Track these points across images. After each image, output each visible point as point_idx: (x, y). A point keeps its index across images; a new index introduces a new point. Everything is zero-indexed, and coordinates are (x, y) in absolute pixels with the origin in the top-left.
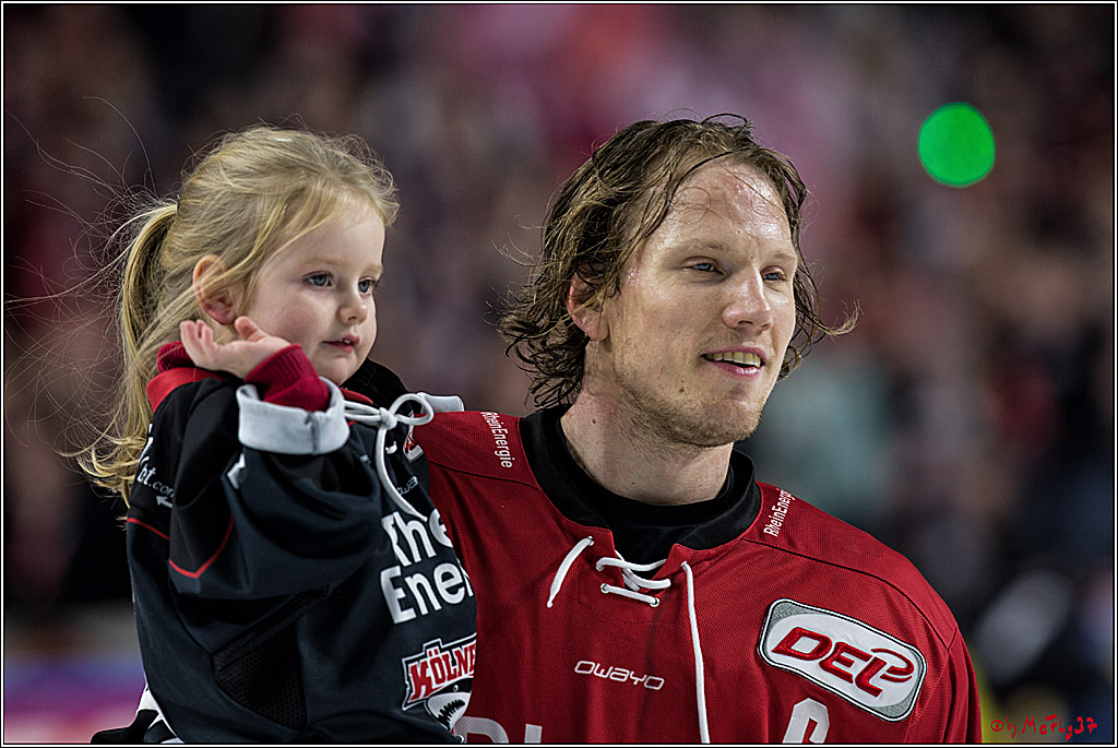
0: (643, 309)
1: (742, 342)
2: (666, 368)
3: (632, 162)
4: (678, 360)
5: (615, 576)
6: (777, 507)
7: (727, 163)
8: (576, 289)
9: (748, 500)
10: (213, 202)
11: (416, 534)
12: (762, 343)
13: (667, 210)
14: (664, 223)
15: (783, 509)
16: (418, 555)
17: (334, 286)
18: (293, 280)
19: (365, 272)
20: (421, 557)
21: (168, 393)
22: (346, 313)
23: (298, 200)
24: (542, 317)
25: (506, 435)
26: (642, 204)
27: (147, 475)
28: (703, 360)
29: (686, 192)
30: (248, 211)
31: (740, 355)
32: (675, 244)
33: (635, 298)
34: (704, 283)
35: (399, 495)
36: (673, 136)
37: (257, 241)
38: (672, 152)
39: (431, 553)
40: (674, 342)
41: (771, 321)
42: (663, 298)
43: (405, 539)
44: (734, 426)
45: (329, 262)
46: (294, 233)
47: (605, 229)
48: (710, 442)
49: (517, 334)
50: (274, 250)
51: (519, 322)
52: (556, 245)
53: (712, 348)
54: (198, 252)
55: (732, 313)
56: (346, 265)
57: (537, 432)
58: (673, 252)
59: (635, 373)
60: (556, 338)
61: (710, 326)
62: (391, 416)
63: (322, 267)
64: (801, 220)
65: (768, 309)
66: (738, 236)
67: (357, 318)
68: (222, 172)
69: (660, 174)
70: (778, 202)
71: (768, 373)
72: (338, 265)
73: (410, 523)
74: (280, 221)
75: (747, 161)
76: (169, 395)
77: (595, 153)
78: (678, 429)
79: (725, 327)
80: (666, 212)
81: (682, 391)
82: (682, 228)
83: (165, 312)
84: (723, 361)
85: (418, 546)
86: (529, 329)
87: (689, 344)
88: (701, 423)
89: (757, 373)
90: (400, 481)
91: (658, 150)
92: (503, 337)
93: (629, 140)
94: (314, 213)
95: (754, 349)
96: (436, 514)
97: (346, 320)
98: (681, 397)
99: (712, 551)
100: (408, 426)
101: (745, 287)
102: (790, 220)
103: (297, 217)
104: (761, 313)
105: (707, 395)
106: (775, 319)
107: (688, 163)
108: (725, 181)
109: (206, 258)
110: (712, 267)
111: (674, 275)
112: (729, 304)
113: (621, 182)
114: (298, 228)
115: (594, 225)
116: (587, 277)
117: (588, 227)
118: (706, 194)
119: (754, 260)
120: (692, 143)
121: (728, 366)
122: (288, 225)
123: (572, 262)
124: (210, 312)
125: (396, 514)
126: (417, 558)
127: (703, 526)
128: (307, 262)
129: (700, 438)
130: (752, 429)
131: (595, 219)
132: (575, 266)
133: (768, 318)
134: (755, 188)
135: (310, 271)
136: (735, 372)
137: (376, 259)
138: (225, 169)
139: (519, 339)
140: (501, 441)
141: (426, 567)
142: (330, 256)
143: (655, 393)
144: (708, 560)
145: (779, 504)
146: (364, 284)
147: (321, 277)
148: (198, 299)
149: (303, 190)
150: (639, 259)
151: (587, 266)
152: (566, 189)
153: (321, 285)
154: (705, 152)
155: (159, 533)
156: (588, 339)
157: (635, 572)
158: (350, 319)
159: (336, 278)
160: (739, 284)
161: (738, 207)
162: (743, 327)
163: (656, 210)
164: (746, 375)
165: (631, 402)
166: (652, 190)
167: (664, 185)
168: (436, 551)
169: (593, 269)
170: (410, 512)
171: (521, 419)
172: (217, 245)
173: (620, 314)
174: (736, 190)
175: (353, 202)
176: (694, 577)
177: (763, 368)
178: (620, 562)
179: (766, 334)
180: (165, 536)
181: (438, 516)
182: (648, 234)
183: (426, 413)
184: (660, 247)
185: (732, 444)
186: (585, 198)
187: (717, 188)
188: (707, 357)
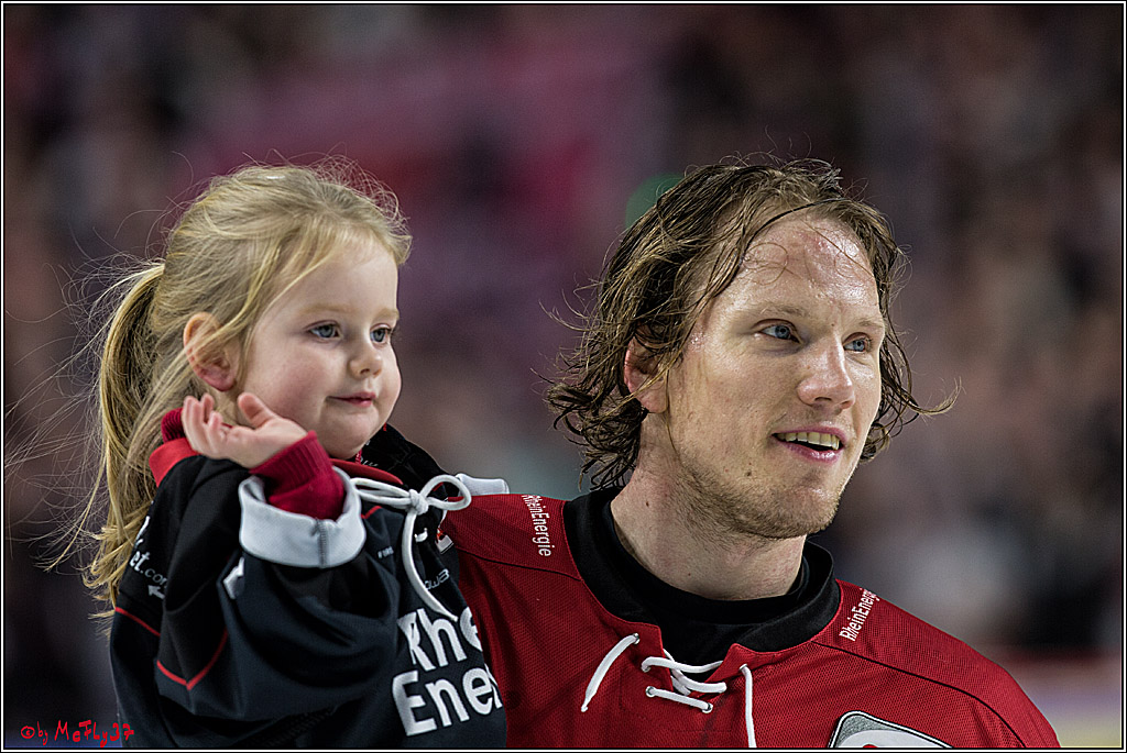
0: (707, 380)
1: (819, 421)
2: (732, 447)
3: (702, 212)
4: (746, 439)
5: (662, 677)
6: (858, 608)
7: (808, 217)
8: (632, 354)
9: (825, 598)
10: (200, 253)
11: (443, 634)
12: (842, 423)
13: (738, 268)
14: (735, 282)
15: (864, 610)
16: (445, 659)
17: (342, 336)
18: (293, 333)
19: (376, 319)
20: (448, 660)
21: (171, 467)
22: (357, 366)
23: (293, 241)
24: (594, 384)
25: (547, 520)
26: (710, 260)
27: (139, 559)
28: (774, 441)
29: (760, 248)
30: (237, 260)
31: (817, 435)
32: (746, 307)
33: (699, 367)
34: (779, 352)
35: (426, 590)
36: (747, 184)
37: (251, 291)
38: (747, 202)
39: (460, 655)
40: (742, 419)
41: (852, 397)
42: (731, 368)
43: (429, 640)
44: (806, 517)
45: (335, 310)
46: (291, 277)
47: (669, 286)
48: (779, 533)
49: (565, 403)
50: (269, 300)
51: (569, 391)
52: (613, 305)
53: (783, 427)
54: (187, 311)
55: (809, 388)
56: (353, 311)
57: (583, 518)
58: (744, 316)
59: (697, 452)
60: (610, 410)
61: (783, 401)
62: (422, 500)
63: (326, 316)
64: (891, 283)
65: (850, 383)
66: (815, 300)
67: (370, 370)
68: (208, 219)
69: (732, 226)
70: (866, 265)
71: (848, 458)
72: (343, 311)
73: (437, 622)
74: (273, 267)
75: (832, 214)
76: (172, 470)
77: (660, 200)
78: (742, 517)
79: (800, 403)
80: (737, 271)
81: (749, 474)
82: (755, 289)
83: (159, 383)
84: (796, 442)
85: (444, 648)
86: (580, 399)
87: (759, 422)
88: (769, 513)
89: (834, 457)
90: (429, 574)
91: (731, 199)
92: (551, 407)
93: (699, 186)
94: (311, 254)
95: (831, 429)
96: (468, 612)
97: (358, 374)
98: (747, 482)
99: (777, 654)
100: (441, 511)
101: (824, 358)
102: (878, 285)
103: (292, 261)
104: (842, 388)
105: (778, 481)
106: (857, 396)
107: (764, 215)
108: (806, 237)
109: (197, 316)
110: (788, 333)
111: (744, 342)
112: (805, 377)
113: (687, 235)
114: (297, 270)
115: (656, 283)
116: (645, 340)
117: (650, 285)
118: (783, 252)
119: (836, 327)
120: (769, 192)
121: (803, 448)
122: (284, 270)
123: (631, 325)
124: (206, 378)
125: (421, 612)
126: (443, 662)
127: (766, 625)
128: (308, 311)
129: (770, 529)
130: (827, 520)
131: (657, 277)
132: (633, 329)
133: (850, 395)
134: (840, 247)
135: (313, 321)
136: (809, 457)
137: (390, 301)
138: (210, 215)
139: (568, 410)
140: (541, 526)
141: (454, 672)
142: (334, 303)
143: (719, 475)
144: (772, 664)
145: (860, 605)
146: (378, 333)
147: (327, 328)
148: (192, 365)
149: (297, 230)
150: (705, 322)
151: (647, 327)
152: (625, 240)
153: (328, 337)
154: (784, 203)
155: (148, 628)
156: (646, 411)
157: (685, 674)
158: (362, 372)
159: (343, 328)
160: (818, 354)
161: (819, 267)
162: (821, 405)
163: (727, 267)
164: (821, 459)
165: (690, 483)
166: (721, 245)
167: (736, 239)
168: (467, 654)
169: (653, 332)
170: (438, 611)
171: (567, 502)
172: (205, 301)
173: (682, 384)
174: (818, 248)
175: (355, 239)
176: (754, 682)
177: (842, 451)
178: (669, 662)
179: (846, 412)
180: (153, 631)
181: (470, 615)
182: (716, 294)
183: (462, 497)
184: (730, 310)
185: (805, 536)
186: (649, 251)
187: (795, 245)
188: (778, 437)
